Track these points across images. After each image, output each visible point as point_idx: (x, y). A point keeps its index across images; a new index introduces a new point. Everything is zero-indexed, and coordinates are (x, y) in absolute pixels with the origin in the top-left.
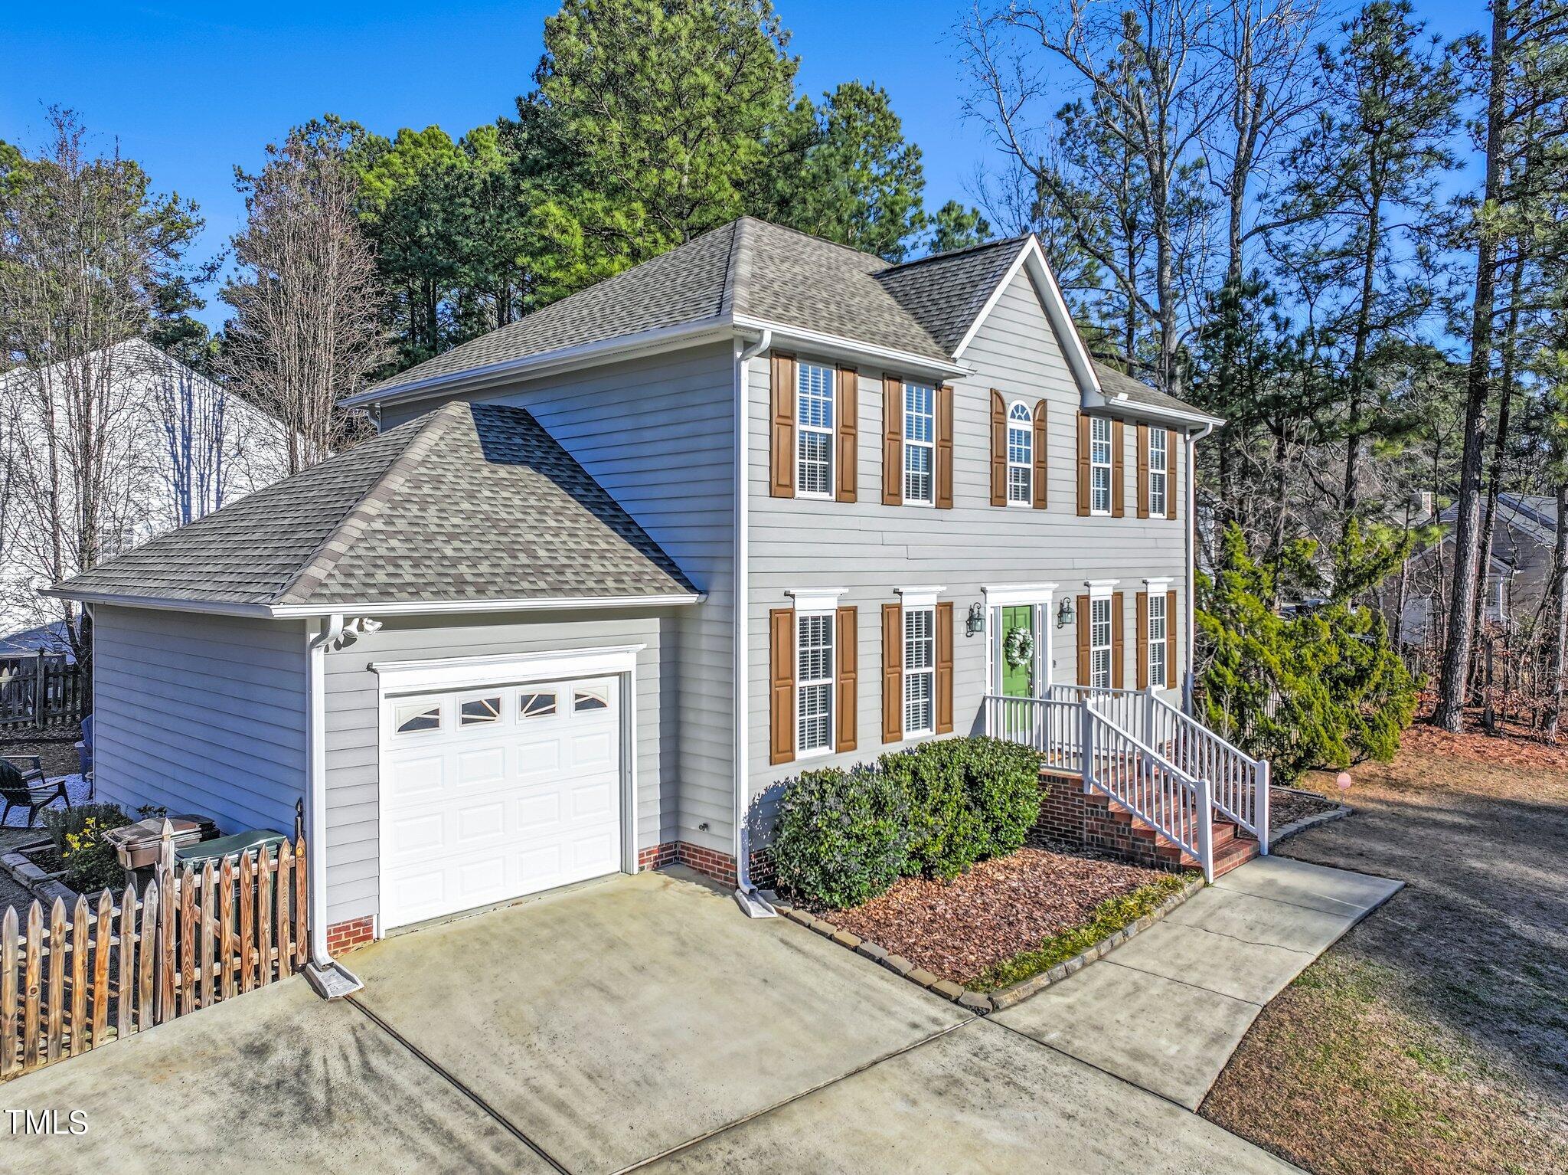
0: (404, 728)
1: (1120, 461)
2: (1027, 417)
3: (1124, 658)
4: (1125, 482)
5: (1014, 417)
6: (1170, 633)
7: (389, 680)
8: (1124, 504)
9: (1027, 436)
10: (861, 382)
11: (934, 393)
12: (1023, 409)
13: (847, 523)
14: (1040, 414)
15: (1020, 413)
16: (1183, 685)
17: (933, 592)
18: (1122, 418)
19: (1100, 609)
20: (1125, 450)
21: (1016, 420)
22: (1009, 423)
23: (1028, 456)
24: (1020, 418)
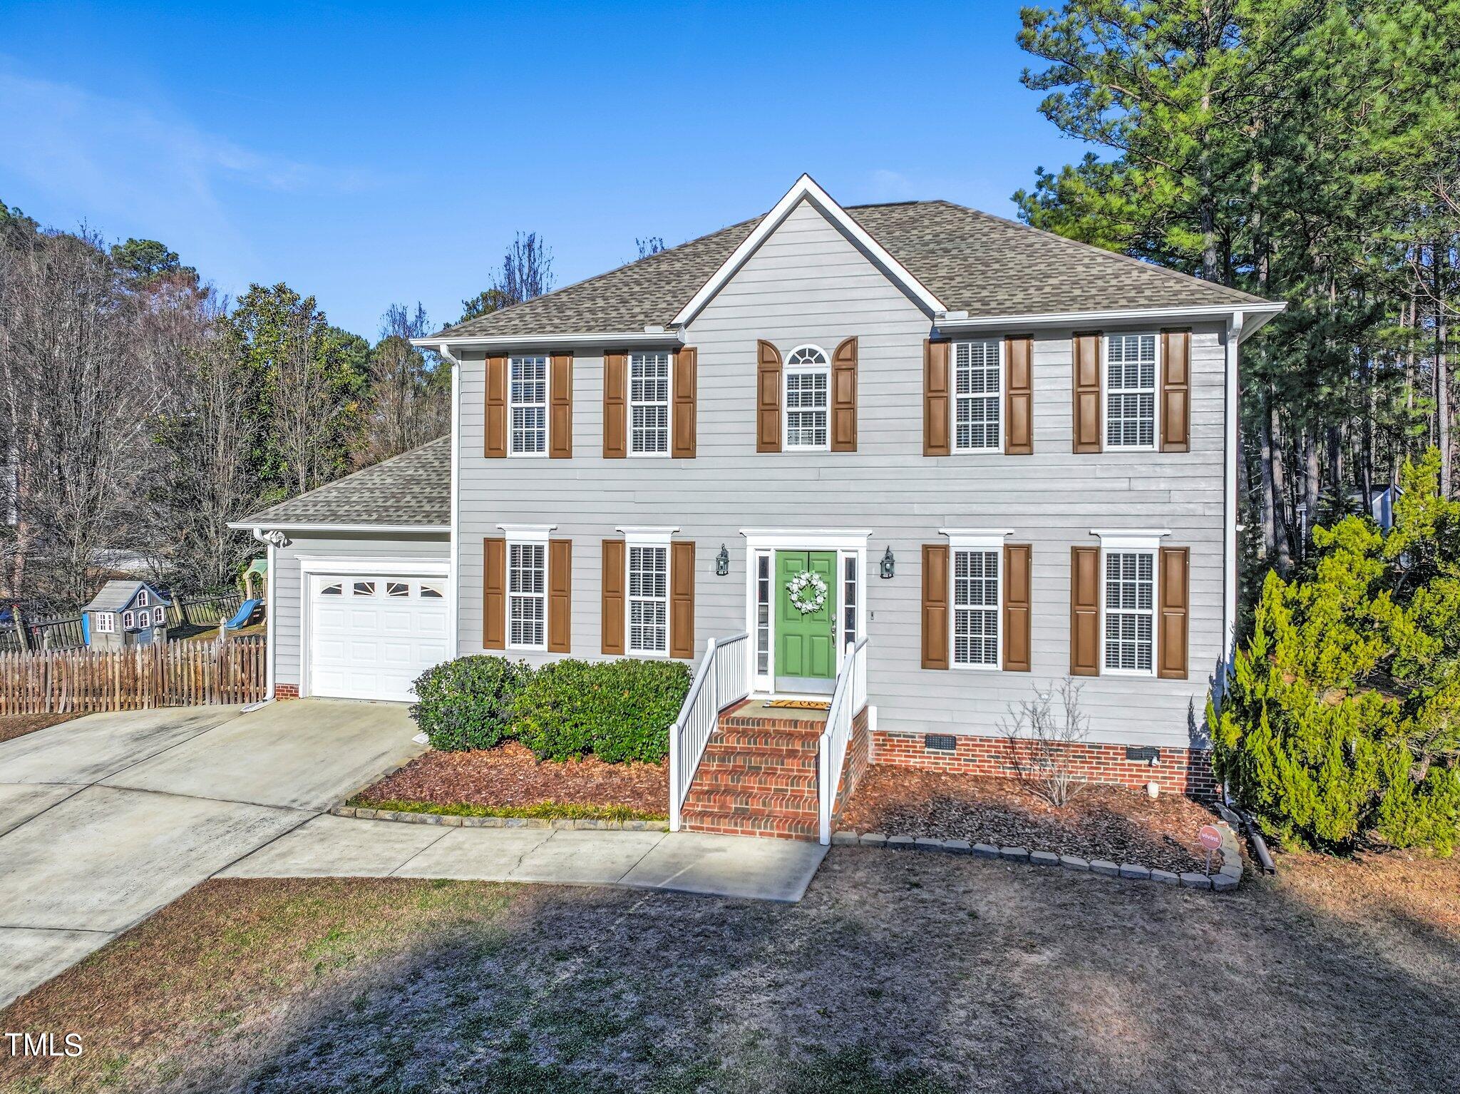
0: (324, 592)
1: (1023, 388)
2: (820, 360)
3: (1033, 624)
4: (1036, 411)
5: (798, 362)
6: (1168, 603)
7: (307, 565)
8: (1035, 437)
9: (821, 378)
10: (577, 362)
11: (670, 357)
12: (812, 352)
13: (562, 474)
14: (846, 353)
15: (807, 357)
16: (1214, 678)
17: (667, 532)
18: (1028, 334)
19: (974, 562)
20: (1036, 372)
21: (800, 365)
22: (788, 370)
23: (820, 399)
24: (808, 361)
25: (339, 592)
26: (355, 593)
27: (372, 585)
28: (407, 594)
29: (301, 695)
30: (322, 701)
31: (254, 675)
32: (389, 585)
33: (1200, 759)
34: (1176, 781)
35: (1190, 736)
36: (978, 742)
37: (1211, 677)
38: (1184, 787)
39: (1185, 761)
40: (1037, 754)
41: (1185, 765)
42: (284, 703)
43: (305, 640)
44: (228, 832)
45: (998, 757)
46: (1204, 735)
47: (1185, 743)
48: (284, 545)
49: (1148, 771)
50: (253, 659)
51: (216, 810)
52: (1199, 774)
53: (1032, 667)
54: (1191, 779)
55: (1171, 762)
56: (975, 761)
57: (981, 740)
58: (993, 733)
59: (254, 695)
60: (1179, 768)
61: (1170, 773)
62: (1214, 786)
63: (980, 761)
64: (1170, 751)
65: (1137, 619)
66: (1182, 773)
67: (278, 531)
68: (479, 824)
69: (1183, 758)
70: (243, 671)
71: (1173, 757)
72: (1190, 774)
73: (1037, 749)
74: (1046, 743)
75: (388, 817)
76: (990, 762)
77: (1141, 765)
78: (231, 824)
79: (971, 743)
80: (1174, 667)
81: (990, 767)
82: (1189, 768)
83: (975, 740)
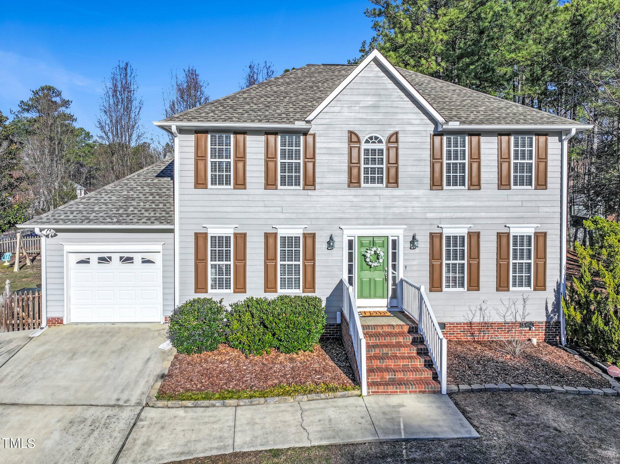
0: (78, 263)
1: (476, 158)
2: (380, 142)
3: (481, 268)
4: (483, 169)
5: (369, 142)
6: (538, 257)
7: (68, 248)
8: (482, 182)
9: (381, 151)
10: (248, 138)
11: (302, 137)
12: (376, 138)
13: (240, 198)
14: (393, 139)
15: (374, 140)
16: (556, 290)
17: (301, 228)
18: (478, 133)
19: (453, 240)
20: (482, 151)
21: (370, 144)
22: (364, 146)
23: (381, 161)
24: (374, 142)
25: (88, 262)
26: (99, 263)
27: (110, 258)
28: (133, 262)
29: (65, 322)
30: (80, 326)
31: (31, 313)
32: (121, 258)
33: (550, 325)
34: (540, 336)
35: (546, 316)
36: (455, 325)
37: (554, 289)
38: (544, 339)
39: (544, 327)
40: (481, 329)
41: (544, 329)
42: (53, 328)
43: (67, 290)
44: (93, 430)
45: (464, 331)
46: (552, 315)
47: (544, 319)
48: (52, 237)
49: (529, 333)
50: (31, 304)
51: (70, 414)
52: (550, 332)
53: (481, 288)
54: (546, 335)
55: (538, 328)
56: (454, 334)
57: (457, 324)
58: (462, 320)
59: (31, 325)
60: (541, 330)
61: (538, 333)
62: (555, 337)
63: (456, 334)
64: (538, 323)
65: (524, 265)
66: (542, 332)
67: (51, 229)
68: (249, 403)
69: (543, 325)
70: (23, 311)
71: (539, 325)
72: (546, 332)
73: (481, 326)
74: (486, 323)
75: (190, 405)
76: (461, 334)
77: (526, 330)
78: (89, 423)
79: (452, 325)
80: (541, 286)
81: (461, 336)
82: (546, 330)
83: (454, 324)
